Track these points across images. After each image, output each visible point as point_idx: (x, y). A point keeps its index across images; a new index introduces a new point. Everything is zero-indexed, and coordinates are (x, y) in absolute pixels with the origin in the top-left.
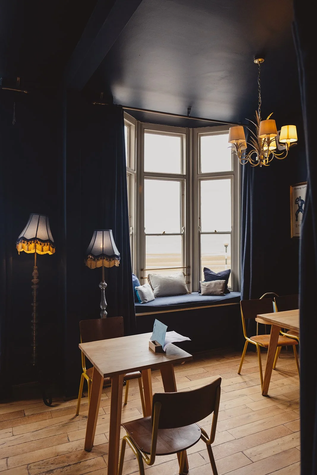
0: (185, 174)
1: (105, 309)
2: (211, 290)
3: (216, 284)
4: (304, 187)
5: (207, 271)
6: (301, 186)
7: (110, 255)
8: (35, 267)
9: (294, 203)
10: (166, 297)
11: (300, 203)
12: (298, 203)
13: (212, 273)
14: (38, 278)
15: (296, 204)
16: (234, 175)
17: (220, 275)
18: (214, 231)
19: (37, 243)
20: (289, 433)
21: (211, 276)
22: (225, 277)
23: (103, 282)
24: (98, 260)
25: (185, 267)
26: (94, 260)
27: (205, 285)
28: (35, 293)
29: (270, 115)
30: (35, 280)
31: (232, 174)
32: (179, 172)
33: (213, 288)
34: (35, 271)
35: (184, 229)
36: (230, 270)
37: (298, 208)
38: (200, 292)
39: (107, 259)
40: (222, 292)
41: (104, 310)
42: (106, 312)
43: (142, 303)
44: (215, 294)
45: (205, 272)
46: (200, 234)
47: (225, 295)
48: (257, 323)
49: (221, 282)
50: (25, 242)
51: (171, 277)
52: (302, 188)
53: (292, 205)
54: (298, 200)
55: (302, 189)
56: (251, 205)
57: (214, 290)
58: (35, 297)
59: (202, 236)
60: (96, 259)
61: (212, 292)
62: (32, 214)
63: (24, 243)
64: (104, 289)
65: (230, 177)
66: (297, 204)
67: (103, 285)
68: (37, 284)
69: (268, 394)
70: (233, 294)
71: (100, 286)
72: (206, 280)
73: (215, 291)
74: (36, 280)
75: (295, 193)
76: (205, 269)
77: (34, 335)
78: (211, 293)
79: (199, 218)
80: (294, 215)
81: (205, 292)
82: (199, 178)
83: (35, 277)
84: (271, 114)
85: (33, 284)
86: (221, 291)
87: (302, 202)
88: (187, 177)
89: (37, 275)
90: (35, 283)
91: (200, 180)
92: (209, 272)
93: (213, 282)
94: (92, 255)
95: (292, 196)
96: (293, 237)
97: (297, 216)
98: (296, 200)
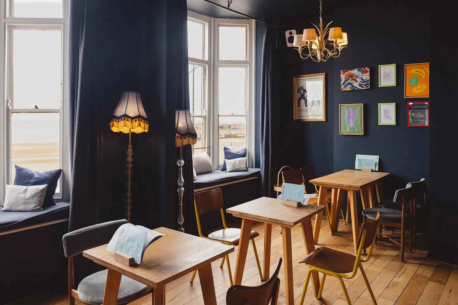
0: (206, 59)
1: (182, 185)
2: (237, 167)
3: (240, 161)
4: (306, 79)
6: (304, 78)
9: (296, 91)
10: (205, 174)
11: (302, 91)
12: (300, 92)
13: (233, 152)
14: (132, 157)
15: (298, 92)
17: (240, 154)
19: (142, 121)
21: (232, 154)
22: (244, 155)
23: (181, 160)
25: (207, 147)
26: (181, 138)
27: (230, 162)
28: (130, 172)
30: (130, 159)
31: (248, 64)
33: (238, 165)
34: (130, 150)
35: (206, 111)
36: (245, 149)
37: (300, 95)
38: (225, 170)
42: (183, 188)
44: (240, 170)
45: (226, 151)
46: (219, 116)
47: (247, 171)
49: (244, 159)
51: (201, 157)
53: (295, 93)
54: (300, 89)
55: (304, 80)
56: (269, 92)
58: (129, 176)
60: (183, 138)
61: (238, 168)
62: (129, 91)
63: (128, 120)
64: (182, 166)
65: (245, 65)
67: (180, 163)
68: (132, 163)
71: (178, 164)
72: (228, 158)
73: (241, 168)
74: (131, 159)
75: (298, 84)
76: (225, 149)
78: (237, 170)
80: (297, 102)
81: (232, 169)
83: (130, 156)
85: (127, 163)
87: (304, 91)
88: (208, 63)
89: (133, 154)
90: (130, 162)
91: (219, 66)
92: (229, 151)
93: (237, 160)
94: (179, 133)
95: (295, 85)
96: (296, 120)
97: (299, 102)
98: (299, 89)
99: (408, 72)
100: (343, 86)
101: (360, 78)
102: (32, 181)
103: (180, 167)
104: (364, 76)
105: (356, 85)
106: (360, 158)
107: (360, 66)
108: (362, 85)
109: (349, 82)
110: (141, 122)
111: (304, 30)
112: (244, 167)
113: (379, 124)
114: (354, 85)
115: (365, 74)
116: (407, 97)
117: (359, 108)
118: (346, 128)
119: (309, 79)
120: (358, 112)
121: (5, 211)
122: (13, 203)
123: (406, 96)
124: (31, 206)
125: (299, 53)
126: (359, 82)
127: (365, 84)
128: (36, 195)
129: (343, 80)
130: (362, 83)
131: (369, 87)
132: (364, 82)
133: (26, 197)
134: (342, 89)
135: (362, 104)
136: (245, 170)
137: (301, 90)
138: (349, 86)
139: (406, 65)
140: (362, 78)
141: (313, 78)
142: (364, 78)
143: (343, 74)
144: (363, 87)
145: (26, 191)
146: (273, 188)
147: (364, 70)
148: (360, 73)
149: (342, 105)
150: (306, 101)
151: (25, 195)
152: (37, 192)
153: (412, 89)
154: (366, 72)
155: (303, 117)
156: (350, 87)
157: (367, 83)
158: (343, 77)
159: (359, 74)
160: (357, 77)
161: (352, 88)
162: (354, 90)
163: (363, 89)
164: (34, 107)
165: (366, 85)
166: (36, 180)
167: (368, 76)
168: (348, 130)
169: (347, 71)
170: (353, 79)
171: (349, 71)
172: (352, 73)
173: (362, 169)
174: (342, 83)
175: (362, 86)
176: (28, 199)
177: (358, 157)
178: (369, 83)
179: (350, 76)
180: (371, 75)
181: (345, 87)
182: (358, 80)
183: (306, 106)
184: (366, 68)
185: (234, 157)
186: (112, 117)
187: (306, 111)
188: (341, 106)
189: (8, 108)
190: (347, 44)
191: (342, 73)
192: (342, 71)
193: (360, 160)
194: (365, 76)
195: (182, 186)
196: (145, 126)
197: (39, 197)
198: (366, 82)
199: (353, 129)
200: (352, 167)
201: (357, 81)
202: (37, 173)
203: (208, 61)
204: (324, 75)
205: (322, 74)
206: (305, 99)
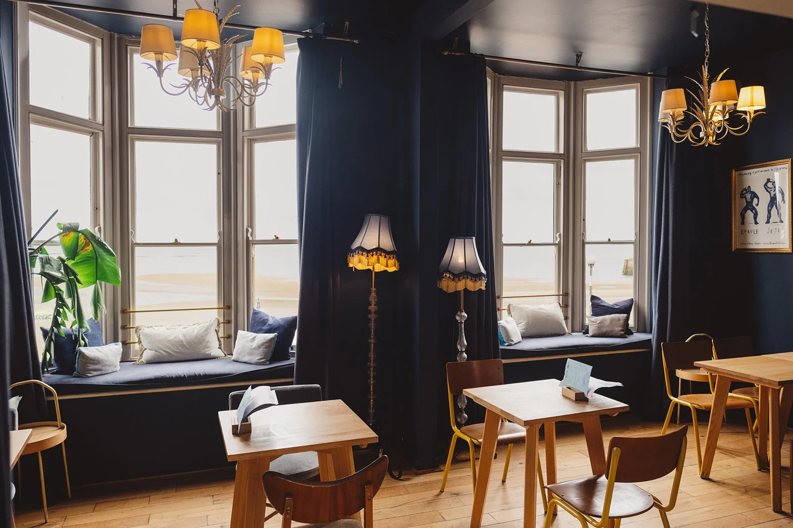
0: (562, 151)
1: (464, 350)
2: (605, 330)
3: (612, 320)
4: (756, 172)
5: (596, 301)
6: (751, 171)
7: (475, 273)
8: (373, 289)
9: (738, 195)
10: (537, 338)
11: (749, 196)
12: (745, 197)
13: (605, 304)
14: (375, 305)
15: (741, 198)
16: (640, 153)
17: (617, 307)
18: (607, 240)
19: (381, 255)
20: (752, 523)
21: (602, 308)
22: (625, 309)
23: (461, 312)
24: (459, 280)
25: (561, 293)
27: (594, 321)
28: (372, 325)
29: (724, 71)
30: (373, 307)
31: (638, 153)
32: (552, 149)
33: (608, 326)
34: (373, 294)
35: (560, 236)
36: (632, 300)
37: (745, 204)
38: (586, 332)
39: (472, 279)
40: (623, 333)
41: (462, 352)
42: (465, 355)
43: (507, 346)
44: (611, 334)
45: (594, 301)
46: (584, 243)
47: (627, 337)
48: (680, 379)
49: (619, 318)
50: (364, 253)
51: (542, 309)
52: (753, 173)
53: (735, 200)
54: (745, 192)
56: (671, 200)
57: (609, 329)
58: (373, 331)
59: (587, 246)
60: (457, 279)
61: (606, 332)
62: (370, 214)
63: (362, 255)
64: (463, 322)
65: (634, 156)
66: (744, 199)
67: (461, 316)
68: (375, 312)
69: (710, 477)
70: (637, 337)
71: (458, 318)
72: (595, 314)
73: (612, 331)
74: (375, 307)
75: (741, 181)
76: (593, 298)
77: (372, 382)
78: (604, 334)
79: (584, 220)
80: (738, 216)
81: (596, 332)
82: (584, 158)
83: (373, 303)
84: (726, 70)
85: (370, 312)
86: (622, 331)
87: (752, 195)
88: (565, 156)
89: (376, 300)
90: (373, 311)
91: (585, 161)
92: (599, 302)
93: (608, 317)
94: (450, 273)
95: (735, 186)
96: (737, 250)
97: (743, 216)
98: (742, 192)
102: (265, 328)
103: (461, 323)
110: (380, 257)
111: (663, 92)
112: (618, 331)
119: (761, 171)
121: (234, 361)
122: (240, 353)
124: (256, 358)
128: (262, 344)
133: (253, 347)
136: (620, 336)
137: (747, 192)
141: (768, 170)
145: (254, 339)
150: (756, 215)
151: (252, 344)
152: (264, 341)
155: (750, 243)
164: (274, 238)
166: (268, 328)
176: (254, 349)
183: (756, 223)
185: (604, 313)
186: (347, 251)
187: (755, 232)
189: (247, 238)
195: (463, 352)
196: (387, 262)
197: (266, 348)
202: (273, 318)
203: (564, 154)
204: (790, 162)
205: (786, 160)
206: (753, 209)
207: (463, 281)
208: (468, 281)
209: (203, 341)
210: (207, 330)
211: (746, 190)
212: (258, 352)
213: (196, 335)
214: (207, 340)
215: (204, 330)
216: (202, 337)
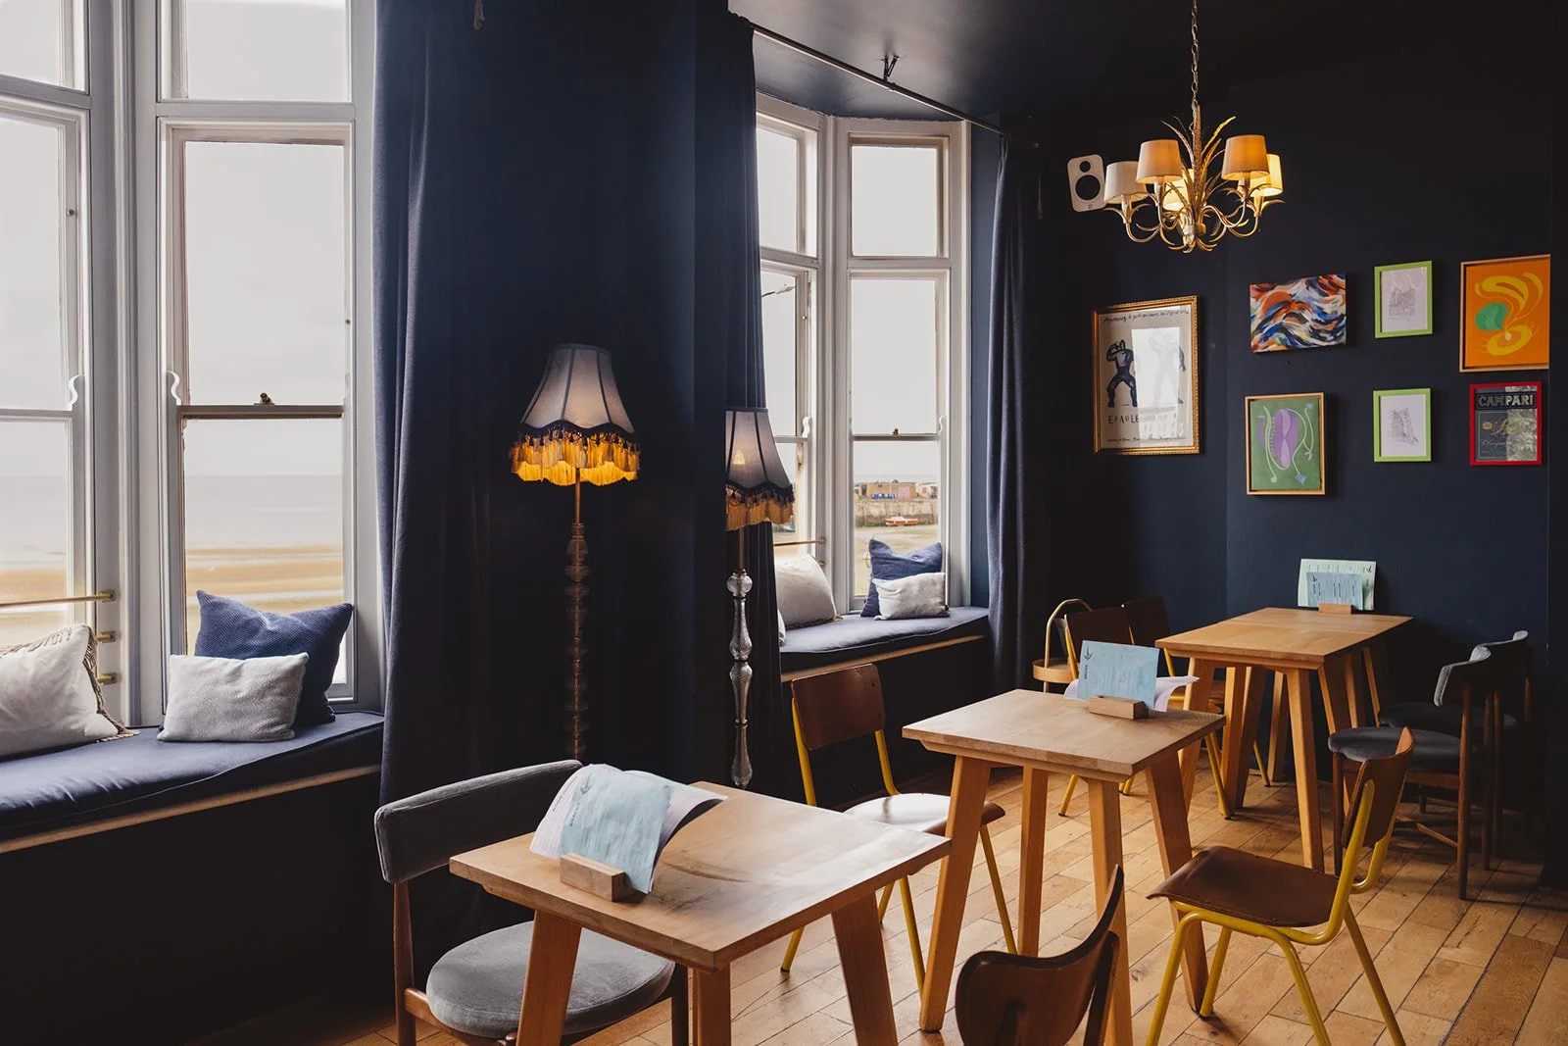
0: (811, 252)
1: (745, 657)
2: (913, 604)
3: (922, 585)
4: (1135, 317)
5: (882, 550)
6: (1126, 314)
8: (579, 525)
11: (1121, 358)
12: (1116, 359)
14: (584, 563)
15: (1109, 360)
16: (950, 269)
17: (921, 560)
18: (892, 433)
19: (617, 442)
21: (898, 562)
22: (936, 564)
23: (740, 573)
24: (755, 501)
25: (814, 539)
26: (743, 501)
27: (891, 588)
28: (577, 614)
30: (578, 569)
31: (945, 268)
33: (917, 596)
34: (578, 538)
35: (810, 422)
36: (939, 546)
37: (1116, 371)
38: (876, 613)
40: (942, 607)
41: (741, 662)
42: (747, 668)
44: (924, 612)
45: (876, 551)
46: (851, 438)
47: (948, 617)
48: (1045, 684)
49: (935, 580)
50: (575, 437)
51: (797, 570)
52: (1129, 317)
54: (1114, 351)
55: (1125, 321)
57: (921, 603)
58: (577, 627)
59: (856, 444)
60: (750, 499)
61: (916, 608)
62: (575, 345)
63: (572, 440)
64: (744, 595)
65: (936, 272)
66: (1116, 362)
67: (739, 585)
68: (585, 581)
70: (960, 615)
71: (733, 589)
72: (882, 574)
73: (925, 606)
74: (582, 568)
75: (1108, 333)
76: (875, 546)
77: (576, 751)
78: (913, 612)
80: (1103, 392)
81: (896, 610)
82: (853, 271)
83: (578, 559)
85: (570, 581)
86: (940, 604)
87: (1127, 355)
88: (819, 264)
89: (586, 552)
90: (579, 578)
91: (851, 275)
92: (888, 552)
93: (911, 579)
94: (737, 486)
95: (1098, 338)
96: (1102, 450)
97: (1112, 393)
98: (1110, 350)
99: (1474, 288)
100: (1258, 337)
101: (1314, 311)
102: (256, 642)
103: (739, 598)
104: (1327, 302)
105: (1301, 331)
106: (1313, 570)
107: (1313, 271)
108: (1320, 331)
109: (1278, 323)
110: (614, 445)
112: (936, 604)
113: (1377, 459)
114: (1296, 332)
115: (1331, 297)
116: (1468, 368)
117: (1310, 406)
118: (1266, 475)
119: (1144, 315)
120: (1307, 422)
121: (170, 740)
122: (196, 716)
123: (1466, 365)
124: (256, 726)
125: (1125, 222)
126: (1311, 323)
127: (1330, 327)
128: (270, 686)
129: (1258, 316)
130: (1321, 327)
131: (1343, 339)
132: (1328, 322)
133: (240, 696)
134: (1256, 347)
135: (1322, 394)
136: (940, 613)
137: (1117, 352)
138: (1278, 337)
139: (1465, 266)
140: (1319, 307)
142: (1328, 308)
143: (1257, 298)
144: (1323, 339)
145: (236, 674)
146: (1031, 671)
147: (1326, 281)
148: (1315, 294)
149: (1253, 400)
150: (1134, 390)
151: (236, 688)
152: (274, 677)
153: (1486, 343)
154: (1331, 287)
155: (1123, 439)
156: (1280, 339)
157: (1337, 324)
158: (1257, 307)
159: (1310, 298)
160: (1303, 306)
161: (1289, 344)
162: (1294, 351)
163: (1325, 344)
165: (1332, 333)
166: (269, 640)
167: (1339, 304)
168: (1274, 479)
169: (1273, 289)
170: (1290, 315)
171: (1279, 289)
172: (1288, 292)
173: (1322, 605)
174: (1254, 326)
175: (1321, 334)
176: (245, 699)
177: (1308, 566)
178: (1343, 326)
179: (1281, 303)
180: (1350, 301)
181: (1265, 338)
182: (1307, 315)
183: (1135, 404)
184: (1335, 277)
185: (903, 572)
186: (520, 431)
187: (1133, 420)
188: (1252, 403)
190: (1281, 192)
191: (1253, 293)
192: (1255, 286)
193: (1313, 578)
194: (1330, 304)
195: (744, 661)
196: (627, 457)
197: (281, 694)
198: (1335, 322)
199: (1290, 475)
200: (1288, 600)
201: (1303, 321)
203: (817, 259)
204: (1194, 303)
205: (1189, 298)
206: (1130, 380)
207: (763, 505)
208: (771, 502)
209: (59, 693)
210: (64, 661)
211: (1117, 347)
212: (260, 707)
213: (34, 678)
214: (67, 691)
215: (55, 661)
216: (55, 682)
